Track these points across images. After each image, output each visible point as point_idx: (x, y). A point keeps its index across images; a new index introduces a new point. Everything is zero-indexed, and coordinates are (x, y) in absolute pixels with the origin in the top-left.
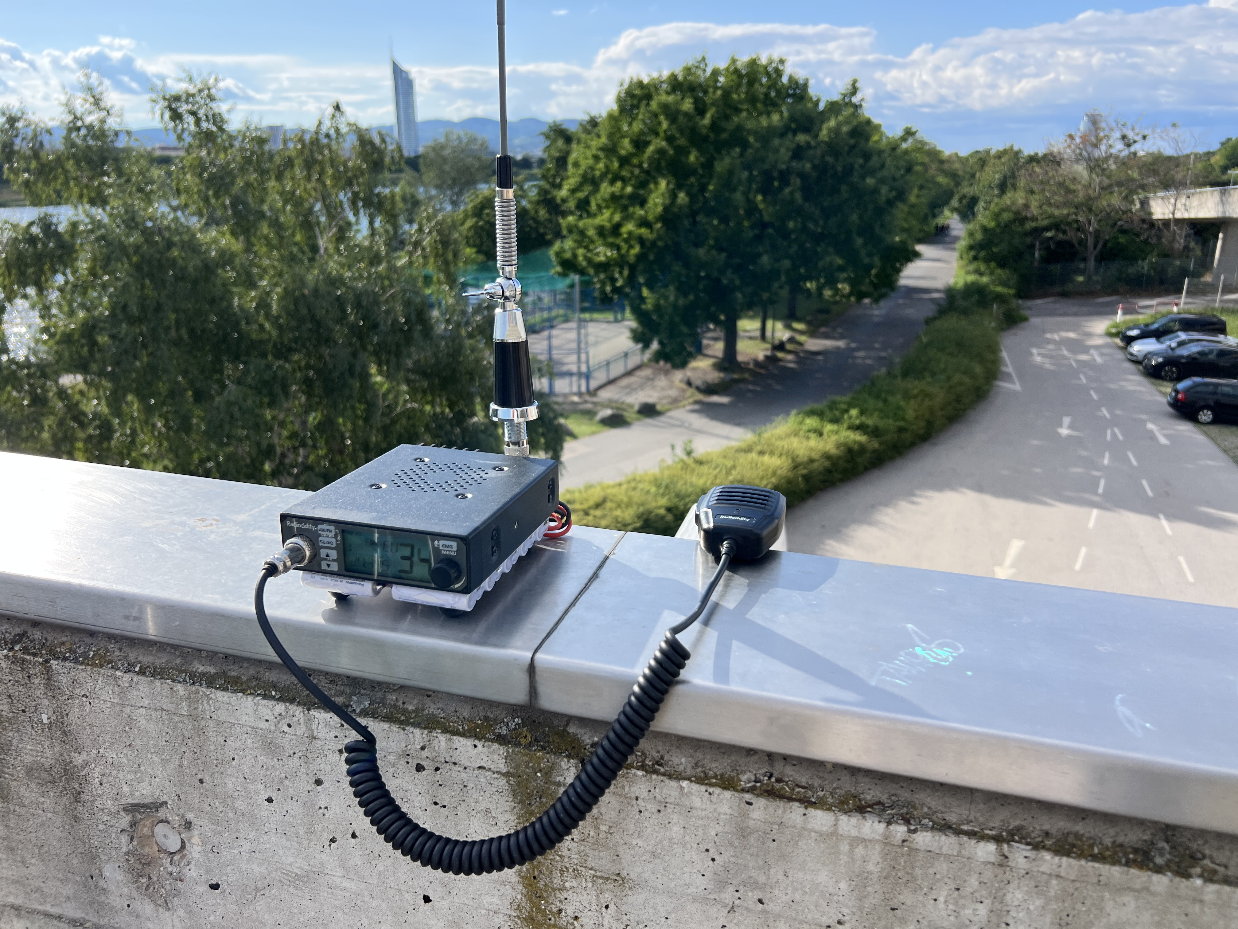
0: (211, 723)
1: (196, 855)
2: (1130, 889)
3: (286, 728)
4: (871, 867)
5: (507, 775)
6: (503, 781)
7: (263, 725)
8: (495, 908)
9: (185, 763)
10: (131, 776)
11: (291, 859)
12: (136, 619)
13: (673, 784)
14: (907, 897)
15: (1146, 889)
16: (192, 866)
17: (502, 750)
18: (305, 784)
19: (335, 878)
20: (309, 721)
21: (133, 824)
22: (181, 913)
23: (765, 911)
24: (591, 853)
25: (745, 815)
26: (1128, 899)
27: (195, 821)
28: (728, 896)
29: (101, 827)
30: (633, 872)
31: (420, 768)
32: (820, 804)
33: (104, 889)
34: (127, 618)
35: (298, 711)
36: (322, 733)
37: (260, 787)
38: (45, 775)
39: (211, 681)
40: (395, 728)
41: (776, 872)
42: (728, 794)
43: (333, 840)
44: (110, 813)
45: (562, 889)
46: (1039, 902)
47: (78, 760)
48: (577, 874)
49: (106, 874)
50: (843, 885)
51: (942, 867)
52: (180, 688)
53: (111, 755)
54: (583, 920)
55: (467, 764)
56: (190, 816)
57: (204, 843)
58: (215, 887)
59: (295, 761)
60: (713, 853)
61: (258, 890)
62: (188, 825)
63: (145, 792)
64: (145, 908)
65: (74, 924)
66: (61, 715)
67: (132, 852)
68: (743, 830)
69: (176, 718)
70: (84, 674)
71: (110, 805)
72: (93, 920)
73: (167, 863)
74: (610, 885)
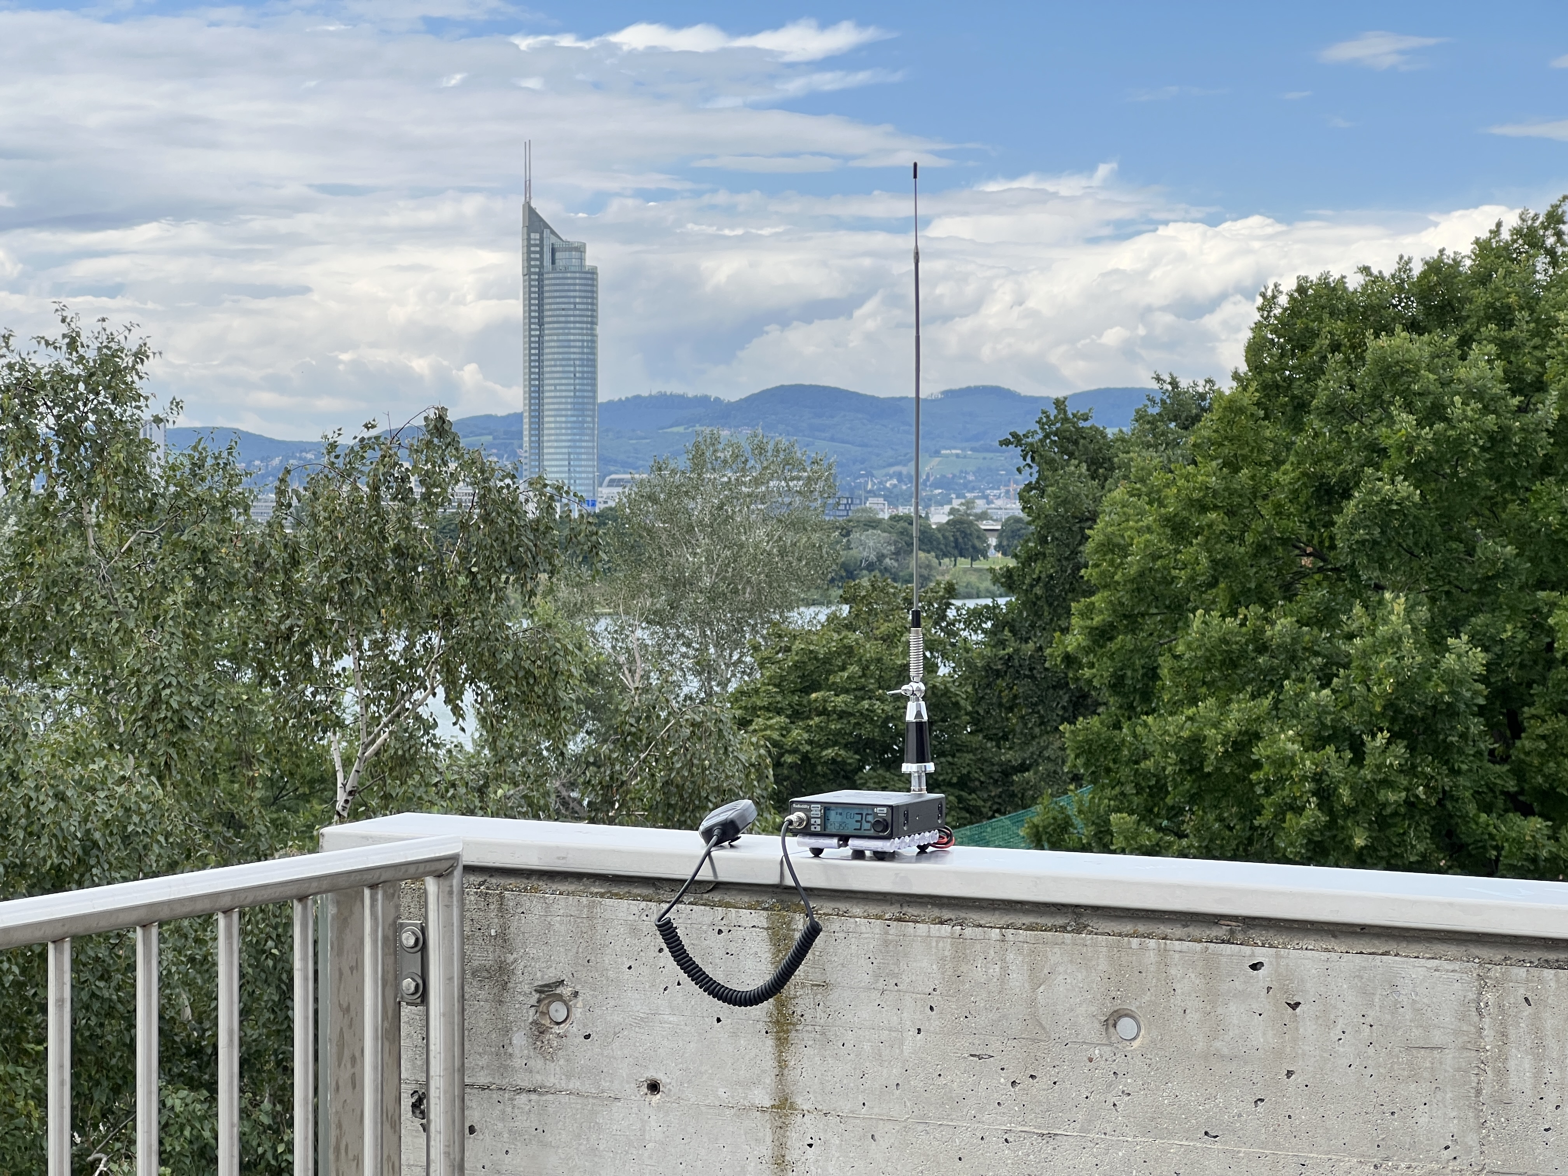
0: (600, 921)
1: (578, 1015)
3: (645, 918)
4: (947, 953)
5: (767, 929)
6: (765, 933)
7: (632, 918)
8: (758, 1018)
9: (580, 950)
10: (544, 965)
11: (639, 1008)
12: (564, 858)
13: (852, 920)
14: (964, 968)
15: (1063, 943)
16: (574, 1024)
17: (765, 913)
18: (653, 951)
19: (665, 1017)
21: (539, 1001)
22: (562, 1062)
23: (899, 991)
24: (811, 970)
25: (887, 933)
26: (1057, 949)
27: (581, 991)
28: (880, 984)
29: (518, 1006)
30: (831, 978)
31: (720, 932)
32: (923, 922)
33: (510, 1055)
34: (559, 858)
35: (653, 905)
37: (625, 959)
38: (485, 974)
39: (602, 895)
40: (708, 908)
41: (903, 966)
42: (878, 921)
43: (666, 989)
44: (525, 995)
45: (795, 999)
46: (1020, 959)
47: (510, 958)
48: (802, 987)
49: (514, 1042)
50: (934, 967)
51: (978, 947)
52: (584, 900)
53: (532, 952)
54: (805, 1016)
55: (746, 925)
56: (578, 988)
57: (584, 1006)
58: (587, 1037)
59: (648, 938)
60: (872, 959)
61: (615, 1034)
62: (576, 994)
63: (551, 976)
64: (537, 1063)
65: (483, 1088)
66: (504, 928)
67: (535, 1023)
68: (886, 943)
69: (579, 920)
70: (525, 898)
71: (526, 988)
72: (498, 1082)
73: (556, 1029)
74: (821, 989)
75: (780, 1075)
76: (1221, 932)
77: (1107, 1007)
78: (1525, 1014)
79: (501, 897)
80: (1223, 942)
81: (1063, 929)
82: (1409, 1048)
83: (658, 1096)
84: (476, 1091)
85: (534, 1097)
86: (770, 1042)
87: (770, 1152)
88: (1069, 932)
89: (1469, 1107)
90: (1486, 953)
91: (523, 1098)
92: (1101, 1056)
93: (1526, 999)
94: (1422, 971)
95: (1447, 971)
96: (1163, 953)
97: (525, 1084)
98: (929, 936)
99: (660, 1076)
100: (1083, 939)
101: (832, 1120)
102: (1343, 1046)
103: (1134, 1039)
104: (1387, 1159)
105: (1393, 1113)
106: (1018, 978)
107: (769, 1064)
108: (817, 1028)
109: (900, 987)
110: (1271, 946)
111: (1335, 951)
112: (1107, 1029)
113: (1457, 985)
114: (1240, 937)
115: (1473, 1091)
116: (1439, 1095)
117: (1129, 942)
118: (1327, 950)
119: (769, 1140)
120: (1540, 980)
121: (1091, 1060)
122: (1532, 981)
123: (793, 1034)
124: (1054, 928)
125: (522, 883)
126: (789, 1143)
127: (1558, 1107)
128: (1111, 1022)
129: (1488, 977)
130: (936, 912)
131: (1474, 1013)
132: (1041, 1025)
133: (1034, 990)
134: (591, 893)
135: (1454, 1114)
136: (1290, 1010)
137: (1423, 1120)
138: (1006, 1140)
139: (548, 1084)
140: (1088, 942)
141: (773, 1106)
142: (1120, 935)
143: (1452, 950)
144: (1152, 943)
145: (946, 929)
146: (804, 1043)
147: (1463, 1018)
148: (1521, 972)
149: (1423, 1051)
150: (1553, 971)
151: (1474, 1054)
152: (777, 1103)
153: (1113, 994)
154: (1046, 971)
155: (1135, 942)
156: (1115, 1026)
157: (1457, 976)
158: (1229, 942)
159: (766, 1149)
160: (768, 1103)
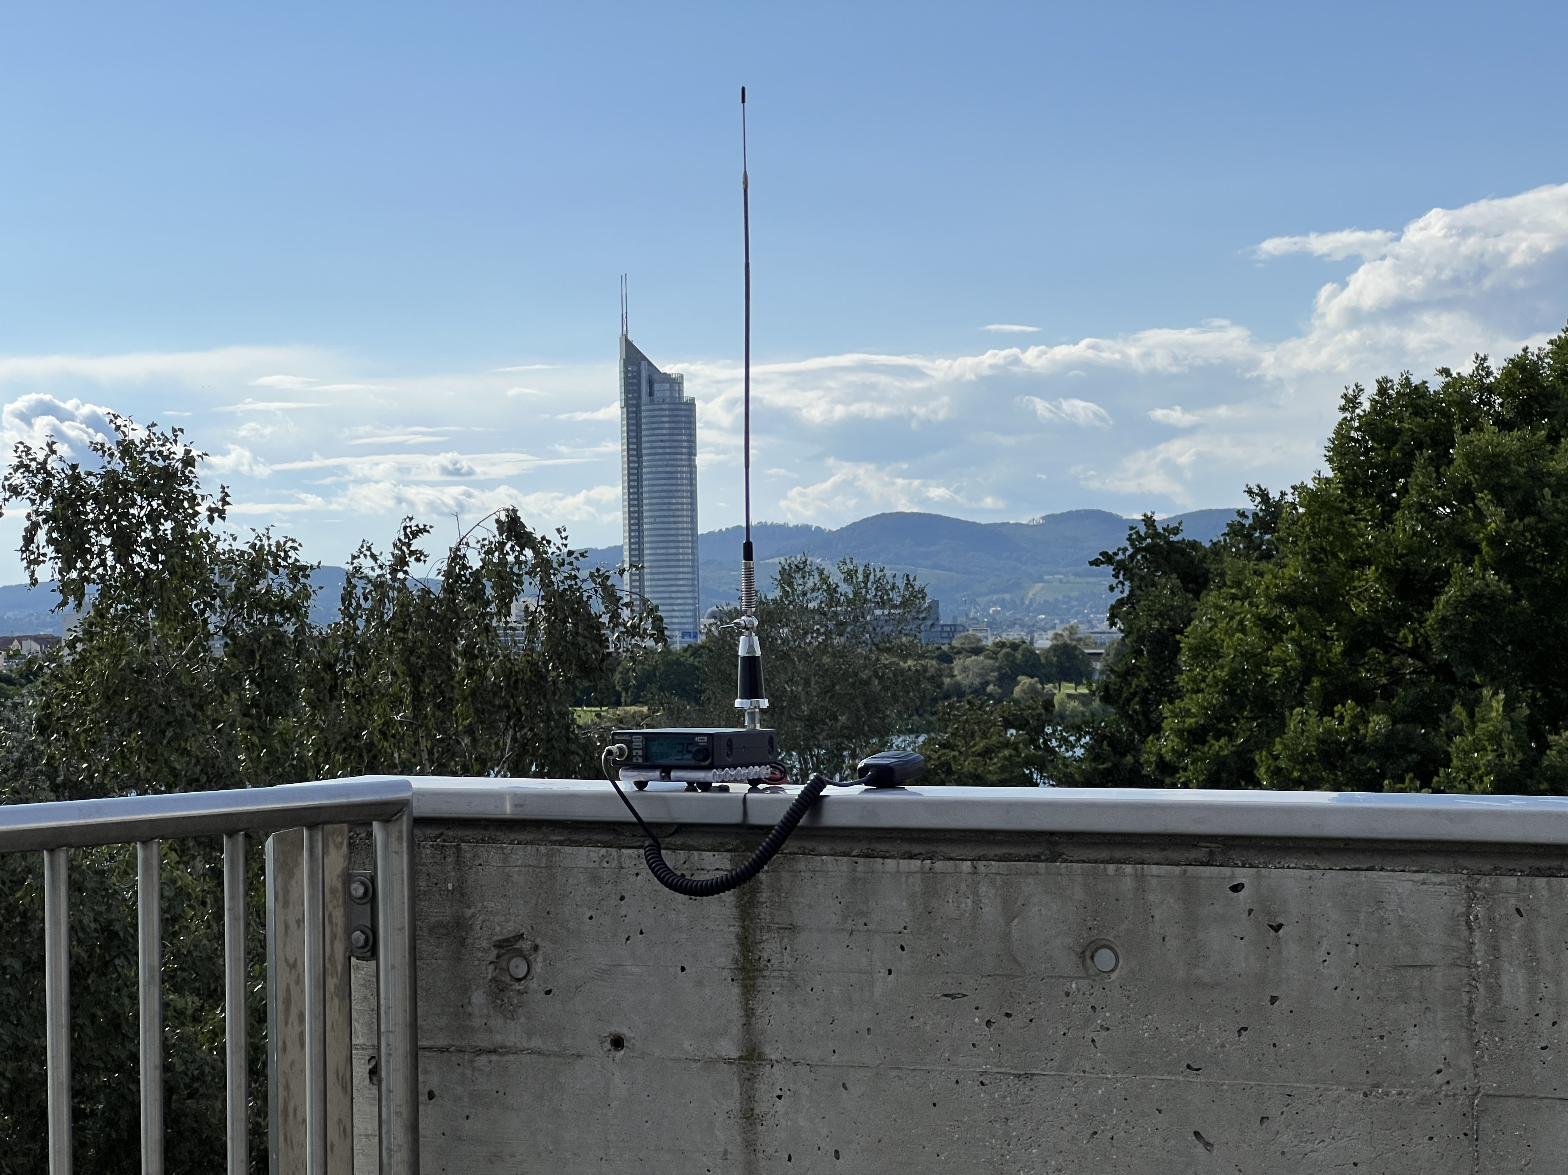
0: (559, 870)
1: (539, 970)
2: (1031, 874)
3: (605, 865)
4: (917, 889)
7: (592, 865)
8: (722, 965)
9: (540, 901)
10: (503, 918)
11: (601, 959)
13: (818, 858)
14: (935, 904)
15: (1037, 873)
16: (535, 980)
17: (728, 855)
18: (614, 900)
19: (628, 968)
20: (619, 857)
21: (498, 957)
22: (522, 1020)
23: (868, 930)
25: (855, 871)
26: (1030, 880)
27: (541, 945)
28: (849, 925)
29: (476, 963)
30: (799, 920)
32: (892, 857)
33: (470, 1014)
35: (613, 851)
36: (627, 863)
37: (586, 909)
38: (443, 931)
39: (561, 843)
40: (670, 852)
41: (872, 903)
42: (846, 859)
43: (628, 939)
44: (484, 951)
45: (762, 942)
46: (993, 891)
47: (468, 913)
48: (770, 930)
49: (474, 1000)
50: (904, 904)
51: (949, 881)
52: (543, 849)
53: (491, 905)
54: (772, 962)
55: (709, 868)
56: (538, 941)
57: (545, 960)
58: (548, 992)
59: (609, 886)
60: (840, 899)
61: (577, 988)
62: (536, 948)
63: (510, 929)
64: (498, 1022)
65: (443, 1050)
66: (461, 882)
67: (494, 980)
68: (854, 880)
69: (538, 870)
70: (482, 849)
71: (485, 944)
72: (456, 1043)
73: (517, 986)
74: (787, 933)
75: (747, 1025)
76: (1201, 854)
77: (1083, 938)
78: (1518, 925)
79: (458, 847)
80: (1202, 864)
81: (1037, 858)
82: (1396, 968)
83: (622, 1052)
84: (435, 1054)
85: (494, 1058)
86: (736, 990)
87: (738, 1106)
88: (1043, 861)
89: (1462, 1026)
90: (1474, 864)
91: (482, 1060)
92: (1078, 989)
93: (1518, 911)
94: (1408, 885)
95: (1435, 884)
96: (1140, 879)
97: (485, 1045)
98: (898, 872)
99: (624, 1031)
100: (1058, 868)
101: (803, 1069)
102: (1328, 968)
103: (1113, 970)
104: (1377, 1086)
105: (1382, 1037)
106: (991, 912)
107: (735, 1013)
108: (785, 974)
109: (871, 927)
110: (1251, 866)
111: (1319, 869)
112: (1084, 962)
113: (1445, 898)
114: (1219, 857)
115: (1465, 1010)
116: (1429, 1015)
117: (1105, 868)
118: (1309, 868)
119: (737, 1092)
120: (1532, 889)
121: (1067, 994)
122: (1523, 891)
123: (760, 980)
124: (1027, 859)
125: (478, 834)
126: (757, 1095)
127: (1554, 1024)
128: (1088, 954)
129: (1477, 889)
130: (906, 847)
131: (1463, 927)
132: (1016, 961)
133: (1008, 924)
134: (550, 842)
135: (1445, 1035)
136: (1272, 933)
137: (1414, 1043)
138: (982, 1084)
139: (509, 1044)
140: (1063, 871)
141: (740, 1058)
142: (1096, 862)
143: (1440, 862)
144: (1129, 869)
145: (916, 864)
146: (771, 989)
147: (1452, 932)
148: (1511, 882)
149: (1411, 970)
150: (1545, 880)
151: (1464, 970)
152: (744, 1054)
153: (1090, 924)
154: (1020, 903)
155: (1111, 868)
156: (1092, 958)
157: (1445, 889)
158: (1208, 864)
159: (733, 1104)
160: (735, 1054)
